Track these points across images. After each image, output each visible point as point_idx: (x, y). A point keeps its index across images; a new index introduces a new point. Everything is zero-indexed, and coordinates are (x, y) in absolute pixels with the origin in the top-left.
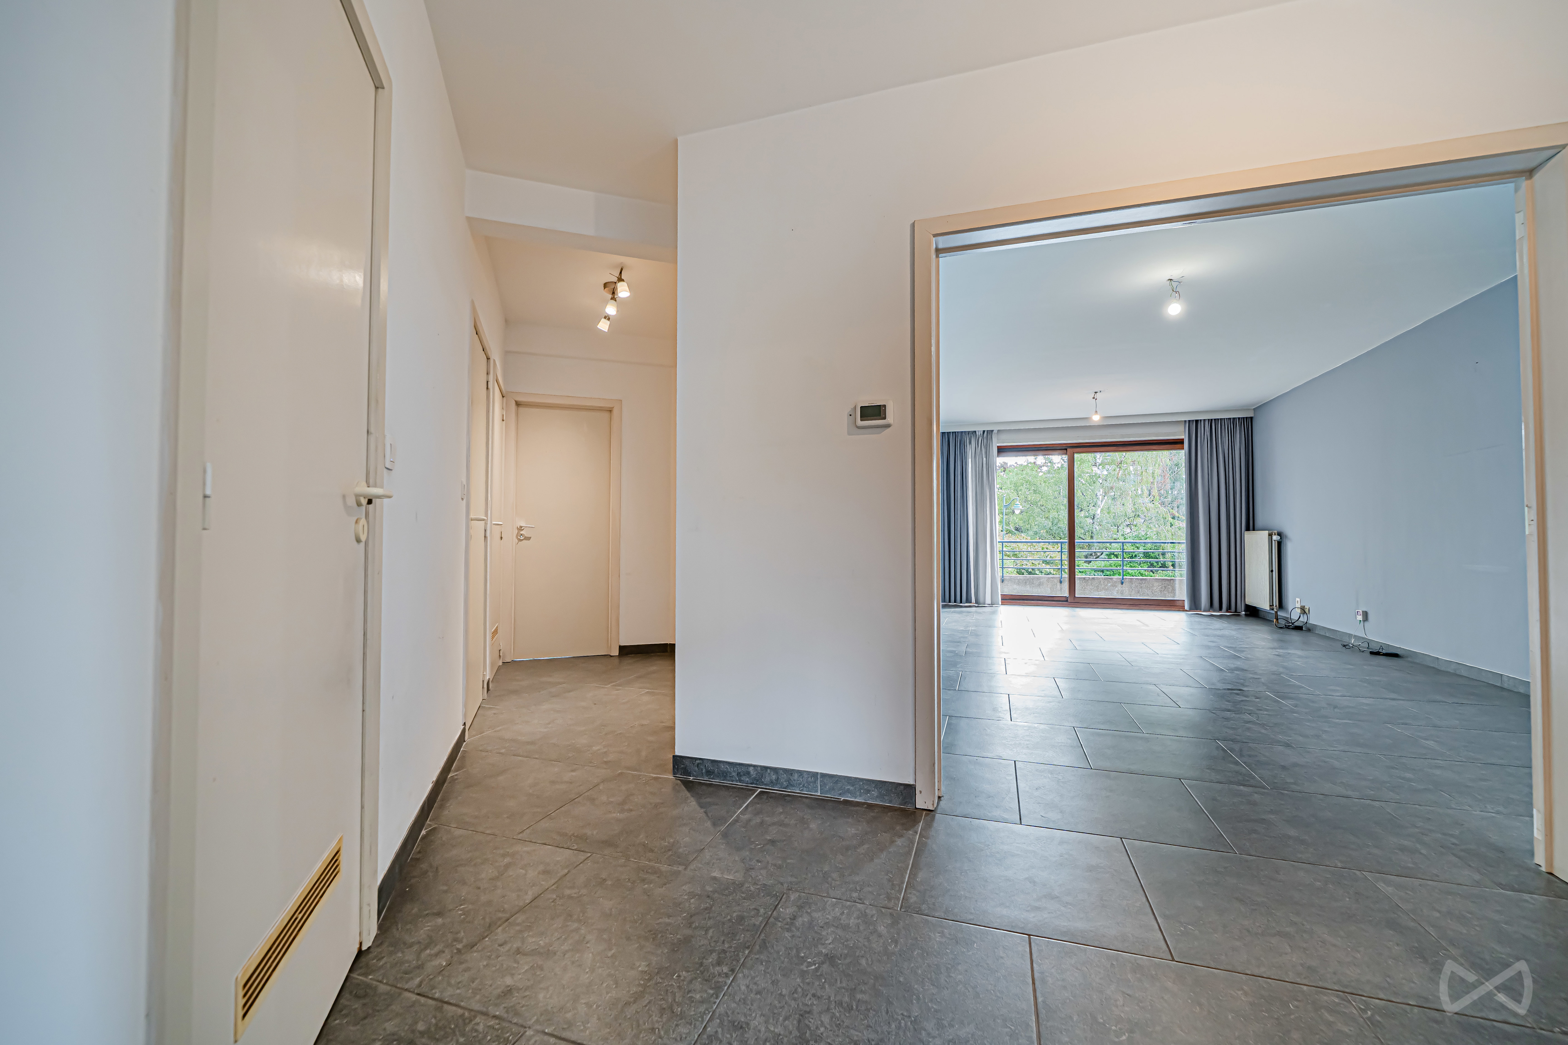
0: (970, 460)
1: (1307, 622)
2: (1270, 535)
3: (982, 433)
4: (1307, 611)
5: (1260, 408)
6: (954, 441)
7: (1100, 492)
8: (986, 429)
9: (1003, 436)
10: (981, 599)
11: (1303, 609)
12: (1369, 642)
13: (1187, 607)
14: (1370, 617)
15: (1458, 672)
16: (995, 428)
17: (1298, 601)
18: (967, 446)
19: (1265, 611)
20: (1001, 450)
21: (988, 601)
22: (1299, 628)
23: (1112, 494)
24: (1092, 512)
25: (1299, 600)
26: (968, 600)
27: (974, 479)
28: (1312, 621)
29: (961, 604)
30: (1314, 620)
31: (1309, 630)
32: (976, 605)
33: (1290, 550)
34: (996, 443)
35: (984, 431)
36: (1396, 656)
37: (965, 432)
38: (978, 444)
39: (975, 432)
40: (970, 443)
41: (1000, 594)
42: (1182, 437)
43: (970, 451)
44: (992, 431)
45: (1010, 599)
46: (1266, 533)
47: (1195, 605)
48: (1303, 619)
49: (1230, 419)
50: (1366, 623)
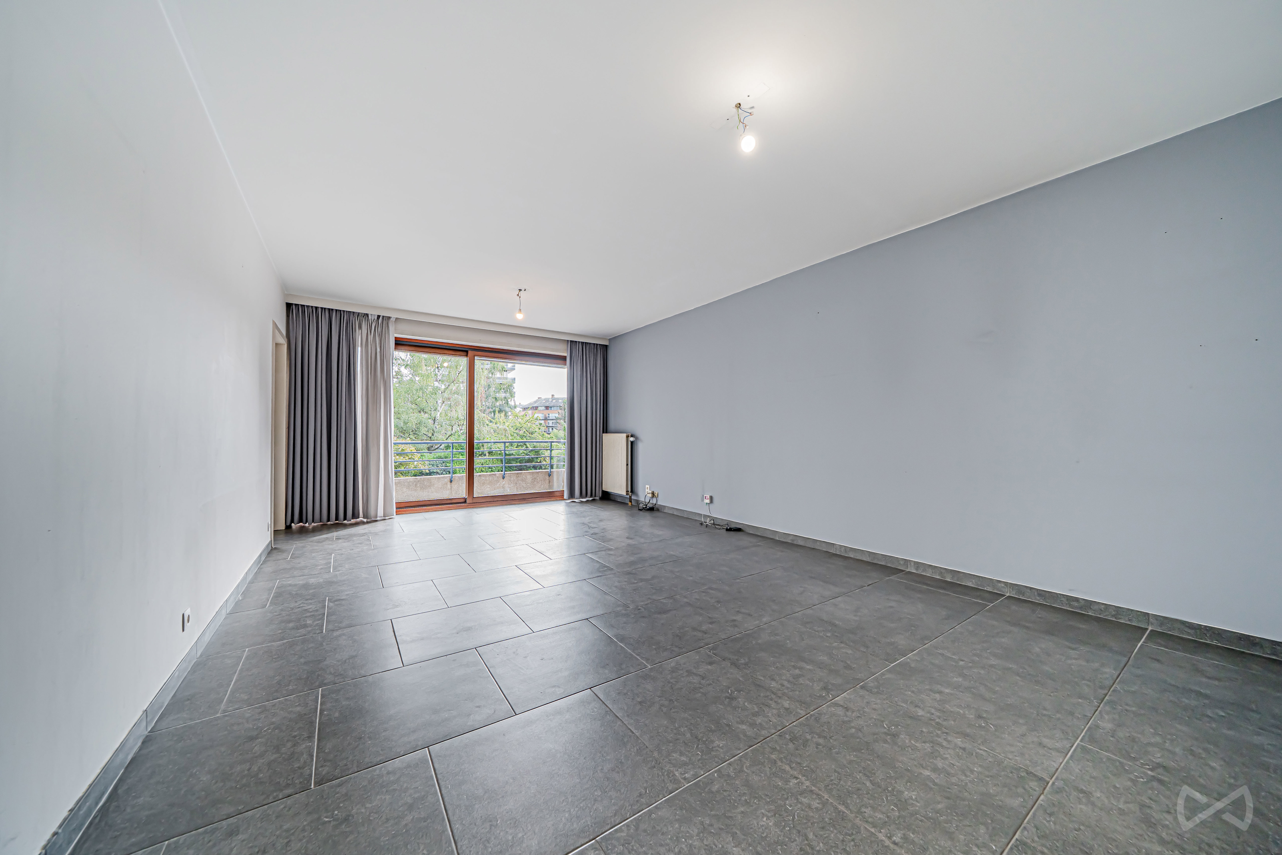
0: (359, 348)
1: (656, 504)
2: (627, 437)
3: (376, 318)
4: (656, 495)
5: (615, 339)
6: (338, 322)
7: (440, 402)
8: (382, 314)
9: (402, 326)
10: (372, 512)
11: (653, 494)
12: (713, 519)
13: (566, 496)
14: (715, 500)
15: (795, 543)
16: (394, 315)
17: (647, 488)
18: (355, 331)
19: (621, 496)
20: (400, 343)
21: (380, 513)
22: (652, 509)
23: (449, 403)
24: (433, 415)
25: (648, 486)
26: (355, 515)
27: (364, 369)
28: (659, 503)
29: (345, 522)
30: (661, 502)
31: (658, 510)
32: (365, 520)
33: (641, 448)
34: (394, 334)
35: (379, 317)
36: (739, 530)
37: (354, 312)
38: (371, 332)
39: (367, 315)
40: (360, 327)
41: (395, 502)
42: (565, 354)
43: (360, 337)
44: (389, 318)
45: (404, 507)
46: (624, 435)
47: (572, 495)
48: (654, 501)
49: (595, 344)
50: (711, 505)
